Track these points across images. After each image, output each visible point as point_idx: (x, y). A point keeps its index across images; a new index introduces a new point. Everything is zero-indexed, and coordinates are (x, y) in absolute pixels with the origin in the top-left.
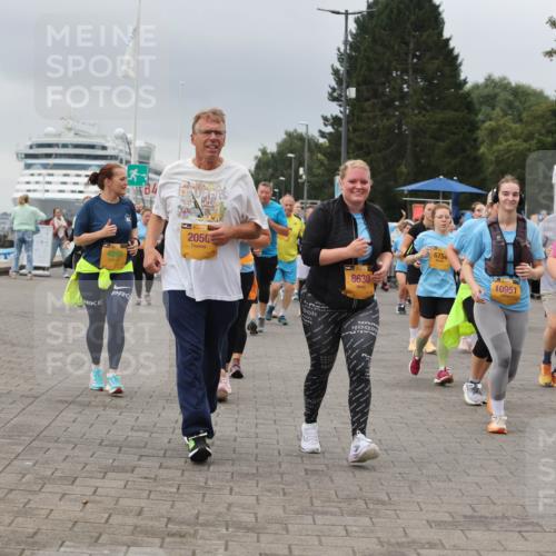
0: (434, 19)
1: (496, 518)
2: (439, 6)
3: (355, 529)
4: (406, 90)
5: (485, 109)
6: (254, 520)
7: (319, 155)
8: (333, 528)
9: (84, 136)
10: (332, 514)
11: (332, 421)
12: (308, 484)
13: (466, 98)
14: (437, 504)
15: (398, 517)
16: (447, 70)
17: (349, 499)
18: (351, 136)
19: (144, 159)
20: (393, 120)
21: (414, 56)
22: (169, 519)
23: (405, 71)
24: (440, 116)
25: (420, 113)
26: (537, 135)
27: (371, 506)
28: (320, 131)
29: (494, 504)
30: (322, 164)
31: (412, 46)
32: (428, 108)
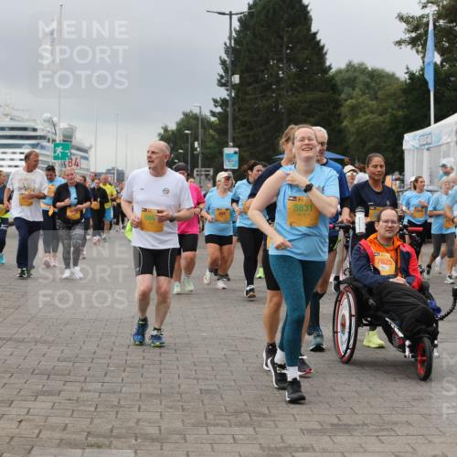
0: (303, 16)
1: (358, 425)
2: (307, 6)
3: (241, 437)
4: (281, 75)
5: (347, 90)
6: (158, 432)
7: (211, 131)
8: (222, 437)
9: (18, 121)
10: (223, 425)
11: (222, 349)
12: (202, 401)
13: (331, 81)
14: (309, 415)
15: (277, 427)
16: (315, 58)
17: (236, 413)
18: (237, 114)
19: (68, 139)
20: (271, 101)
21: (288, 48)
22: (89, 433)
23: (280, 60)
24: (310, 96)
25: (293, 94)
26: (390, 110)
27: (255, 418)
28: (211, 112)
29: (356, 414)
30: (213, 138)
31: (285, 39)
32: (300, 90)
